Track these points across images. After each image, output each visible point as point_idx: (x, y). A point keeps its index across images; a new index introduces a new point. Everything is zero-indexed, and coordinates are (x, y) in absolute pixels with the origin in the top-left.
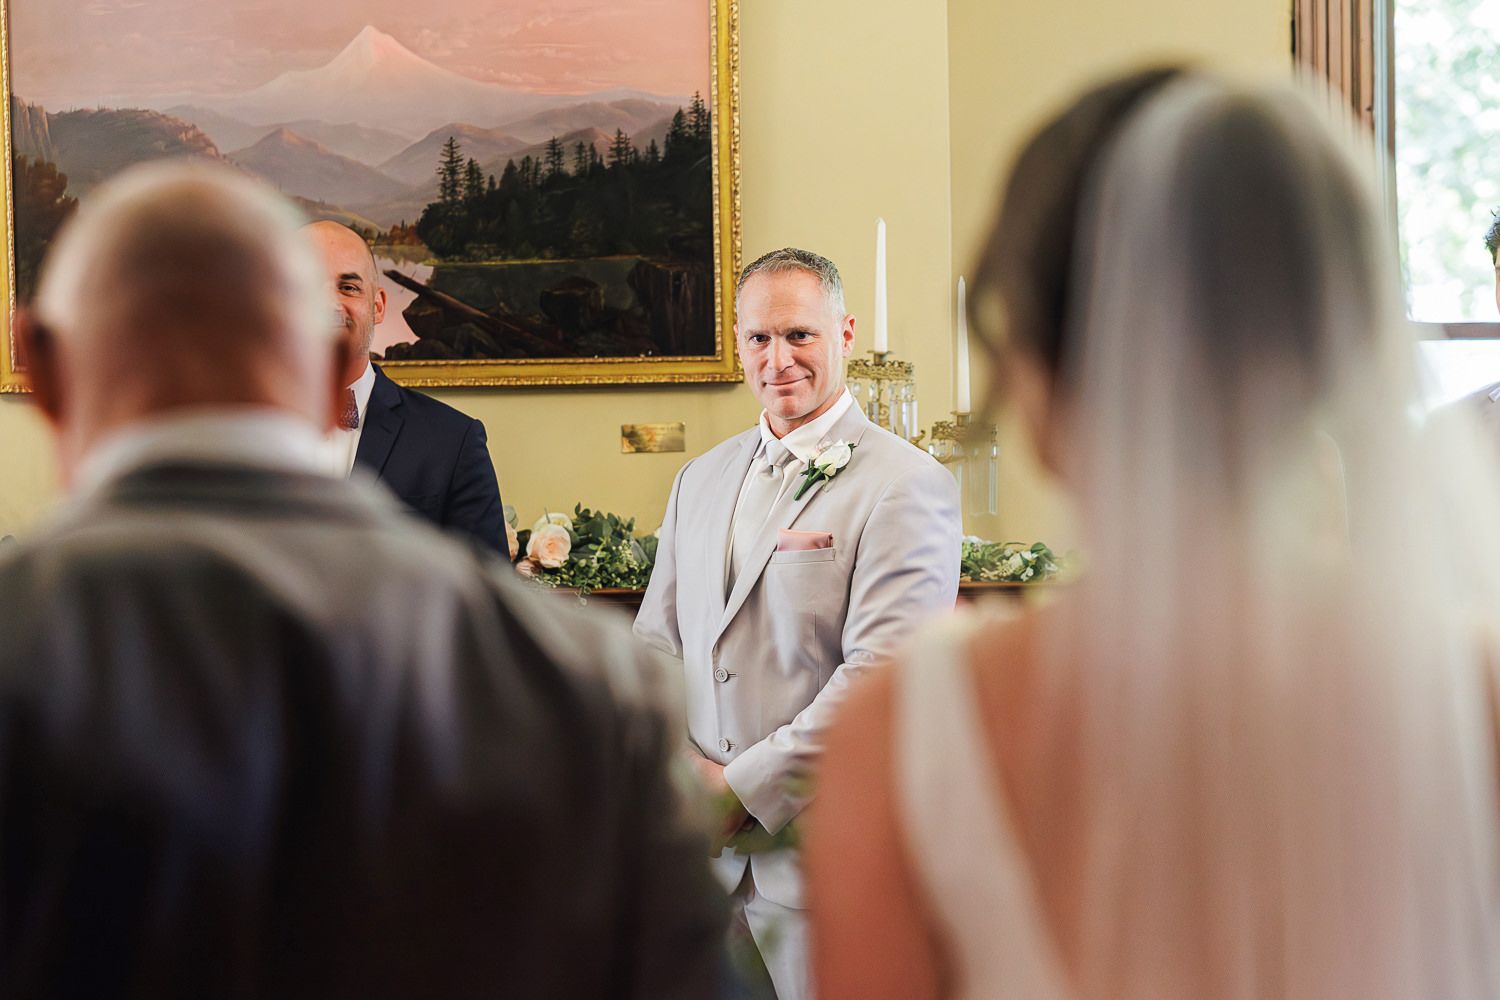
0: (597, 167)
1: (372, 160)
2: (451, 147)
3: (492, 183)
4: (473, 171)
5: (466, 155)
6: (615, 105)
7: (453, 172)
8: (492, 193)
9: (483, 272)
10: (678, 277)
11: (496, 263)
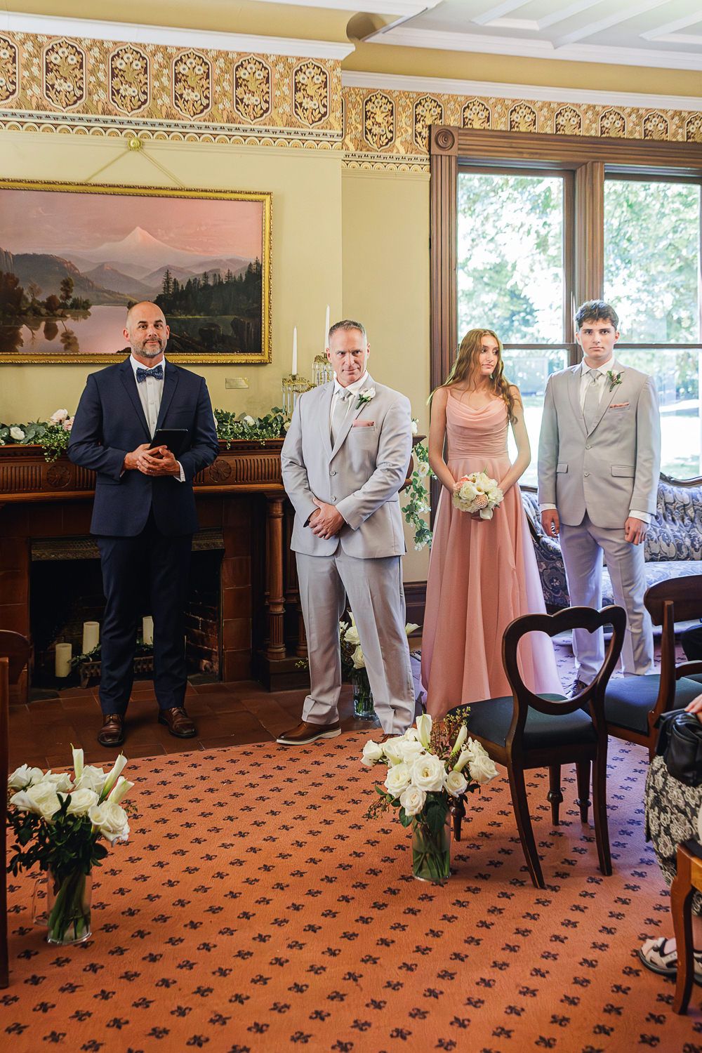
0: (221, 283)
1: (138, 277)
2: (167, 273)
3: (182, 287)
4: (175, 283)
5: (173, 277)
6: (228, 260)
7: (168, 283)
8: (182, 291)
9: (178, 321)
10: (248, 324)
11: (183, 317)
